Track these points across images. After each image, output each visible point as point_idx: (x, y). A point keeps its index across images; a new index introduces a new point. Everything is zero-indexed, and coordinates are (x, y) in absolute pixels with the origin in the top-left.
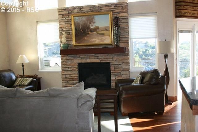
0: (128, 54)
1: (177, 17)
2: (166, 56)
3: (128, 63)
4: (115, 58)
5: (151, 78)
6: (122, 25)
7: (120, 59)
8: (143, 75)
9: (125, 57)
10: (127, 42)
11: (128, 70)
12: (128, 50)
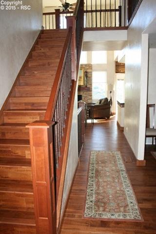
0: (91, 91)
1: (116, 72)
2: (111, 92)
3: (91, 96)
4: (85, 93)
5: (105, 101)
6: (89, 75)
7: (87, 93)
8: (101, 101)
9: (89, 92)
10: (91, 85)
11: (91, 99)
12: (91, 89)
